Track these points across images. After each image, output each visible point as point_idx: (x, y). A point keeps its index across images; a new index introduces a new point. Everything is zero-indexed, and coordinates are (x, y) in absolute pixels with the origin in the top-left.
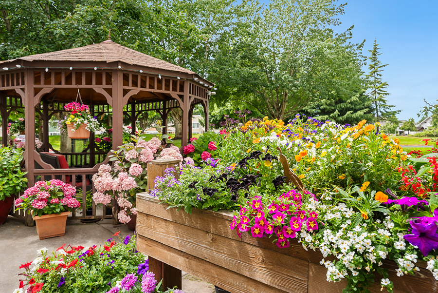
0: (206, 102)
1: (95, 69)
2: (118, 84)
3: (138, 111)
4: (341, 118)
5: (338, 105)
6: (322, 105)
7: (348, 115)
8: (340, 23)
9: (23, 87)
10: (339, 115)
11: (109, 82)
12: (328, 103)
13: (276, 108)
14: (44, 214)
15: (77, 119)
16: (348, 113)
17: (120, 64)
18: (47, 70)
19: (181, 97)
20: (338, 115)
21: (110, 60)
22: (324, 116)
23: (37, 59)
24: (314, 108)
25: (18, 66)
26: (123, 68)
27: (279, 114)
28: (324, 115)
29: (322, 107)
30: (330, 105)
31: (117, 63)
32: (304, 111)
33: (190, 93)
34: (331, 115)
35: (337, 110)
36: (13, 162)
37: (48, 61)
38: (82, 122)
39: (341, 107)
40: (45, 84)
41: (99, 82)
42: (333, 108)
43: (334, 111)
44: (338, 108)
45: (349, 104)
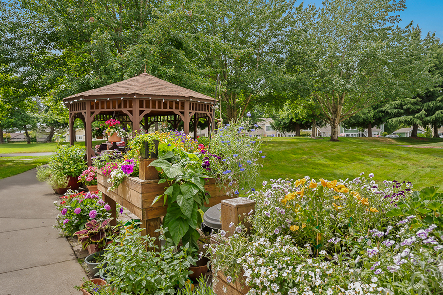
0: (211, 114)
1: (122, 99)
2: (136, 108)
3: (178, 120)
4: (428, 118)
5: (425, 104)
6: (405, 105)
7: (437, 115)
8: (400, 20)
9: (85, 111)
10: (427, 116)
11: (131, 107)
12: (412, 102)
13: (332, 111)
14: (92, 185)
15: (112, 130)
16: (437, 112)
17: (136, 95)
18: (96, 101)
19: (182, 113)
20: (425, 114)
21: (129, 92)
22: (407, 117)
23: (91, 94)
24: (396, 108)
25: (81, 99)
26: (138, 97)
27: (335, 117)
28: (408, 115)
29: (405, 107)
30: (415, 104)
31: (134, 94)
32: (385, 111)
33: (190, 109)
34: (416, 116)
35: (423, 110)
36: (80, 156)
37: (96, 95)
38: (114, 132)
39: (429, 106)
40: (96, 109)
41: (125, 107)
42: (419, 107)
43: (420, 110)
44: (425, 107)
45: (440, 102)
